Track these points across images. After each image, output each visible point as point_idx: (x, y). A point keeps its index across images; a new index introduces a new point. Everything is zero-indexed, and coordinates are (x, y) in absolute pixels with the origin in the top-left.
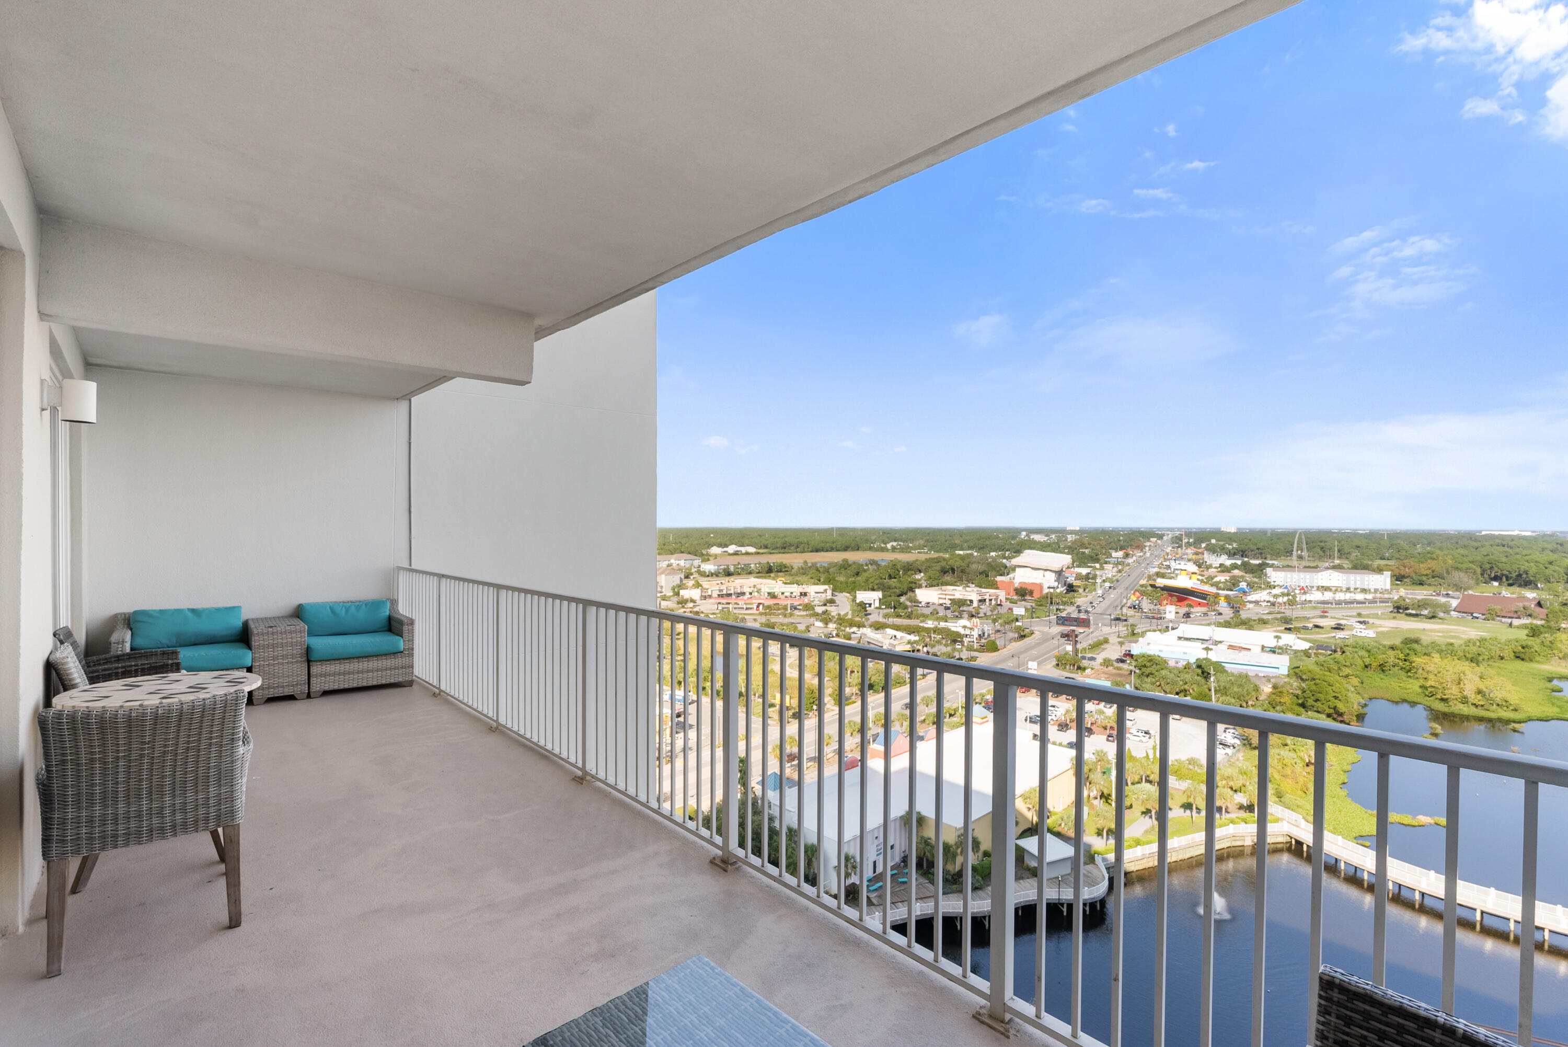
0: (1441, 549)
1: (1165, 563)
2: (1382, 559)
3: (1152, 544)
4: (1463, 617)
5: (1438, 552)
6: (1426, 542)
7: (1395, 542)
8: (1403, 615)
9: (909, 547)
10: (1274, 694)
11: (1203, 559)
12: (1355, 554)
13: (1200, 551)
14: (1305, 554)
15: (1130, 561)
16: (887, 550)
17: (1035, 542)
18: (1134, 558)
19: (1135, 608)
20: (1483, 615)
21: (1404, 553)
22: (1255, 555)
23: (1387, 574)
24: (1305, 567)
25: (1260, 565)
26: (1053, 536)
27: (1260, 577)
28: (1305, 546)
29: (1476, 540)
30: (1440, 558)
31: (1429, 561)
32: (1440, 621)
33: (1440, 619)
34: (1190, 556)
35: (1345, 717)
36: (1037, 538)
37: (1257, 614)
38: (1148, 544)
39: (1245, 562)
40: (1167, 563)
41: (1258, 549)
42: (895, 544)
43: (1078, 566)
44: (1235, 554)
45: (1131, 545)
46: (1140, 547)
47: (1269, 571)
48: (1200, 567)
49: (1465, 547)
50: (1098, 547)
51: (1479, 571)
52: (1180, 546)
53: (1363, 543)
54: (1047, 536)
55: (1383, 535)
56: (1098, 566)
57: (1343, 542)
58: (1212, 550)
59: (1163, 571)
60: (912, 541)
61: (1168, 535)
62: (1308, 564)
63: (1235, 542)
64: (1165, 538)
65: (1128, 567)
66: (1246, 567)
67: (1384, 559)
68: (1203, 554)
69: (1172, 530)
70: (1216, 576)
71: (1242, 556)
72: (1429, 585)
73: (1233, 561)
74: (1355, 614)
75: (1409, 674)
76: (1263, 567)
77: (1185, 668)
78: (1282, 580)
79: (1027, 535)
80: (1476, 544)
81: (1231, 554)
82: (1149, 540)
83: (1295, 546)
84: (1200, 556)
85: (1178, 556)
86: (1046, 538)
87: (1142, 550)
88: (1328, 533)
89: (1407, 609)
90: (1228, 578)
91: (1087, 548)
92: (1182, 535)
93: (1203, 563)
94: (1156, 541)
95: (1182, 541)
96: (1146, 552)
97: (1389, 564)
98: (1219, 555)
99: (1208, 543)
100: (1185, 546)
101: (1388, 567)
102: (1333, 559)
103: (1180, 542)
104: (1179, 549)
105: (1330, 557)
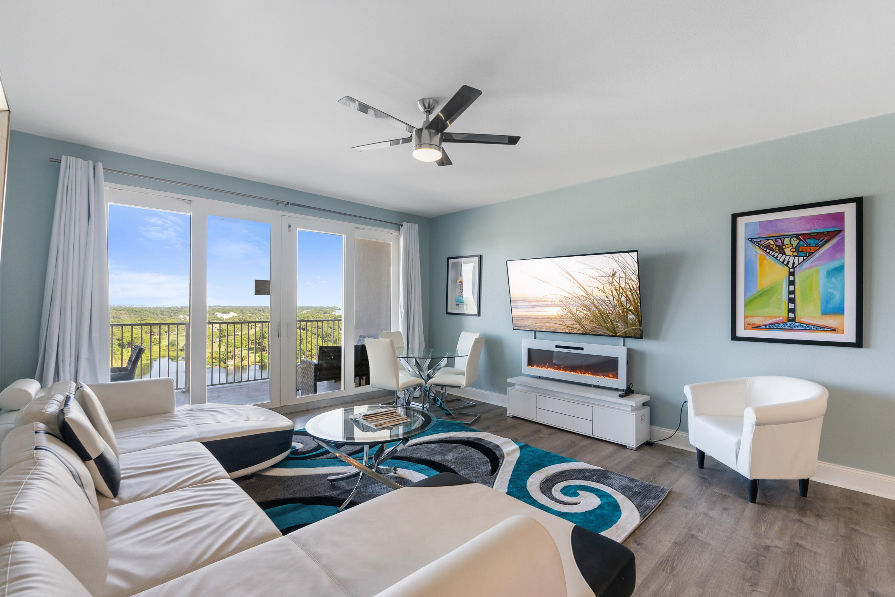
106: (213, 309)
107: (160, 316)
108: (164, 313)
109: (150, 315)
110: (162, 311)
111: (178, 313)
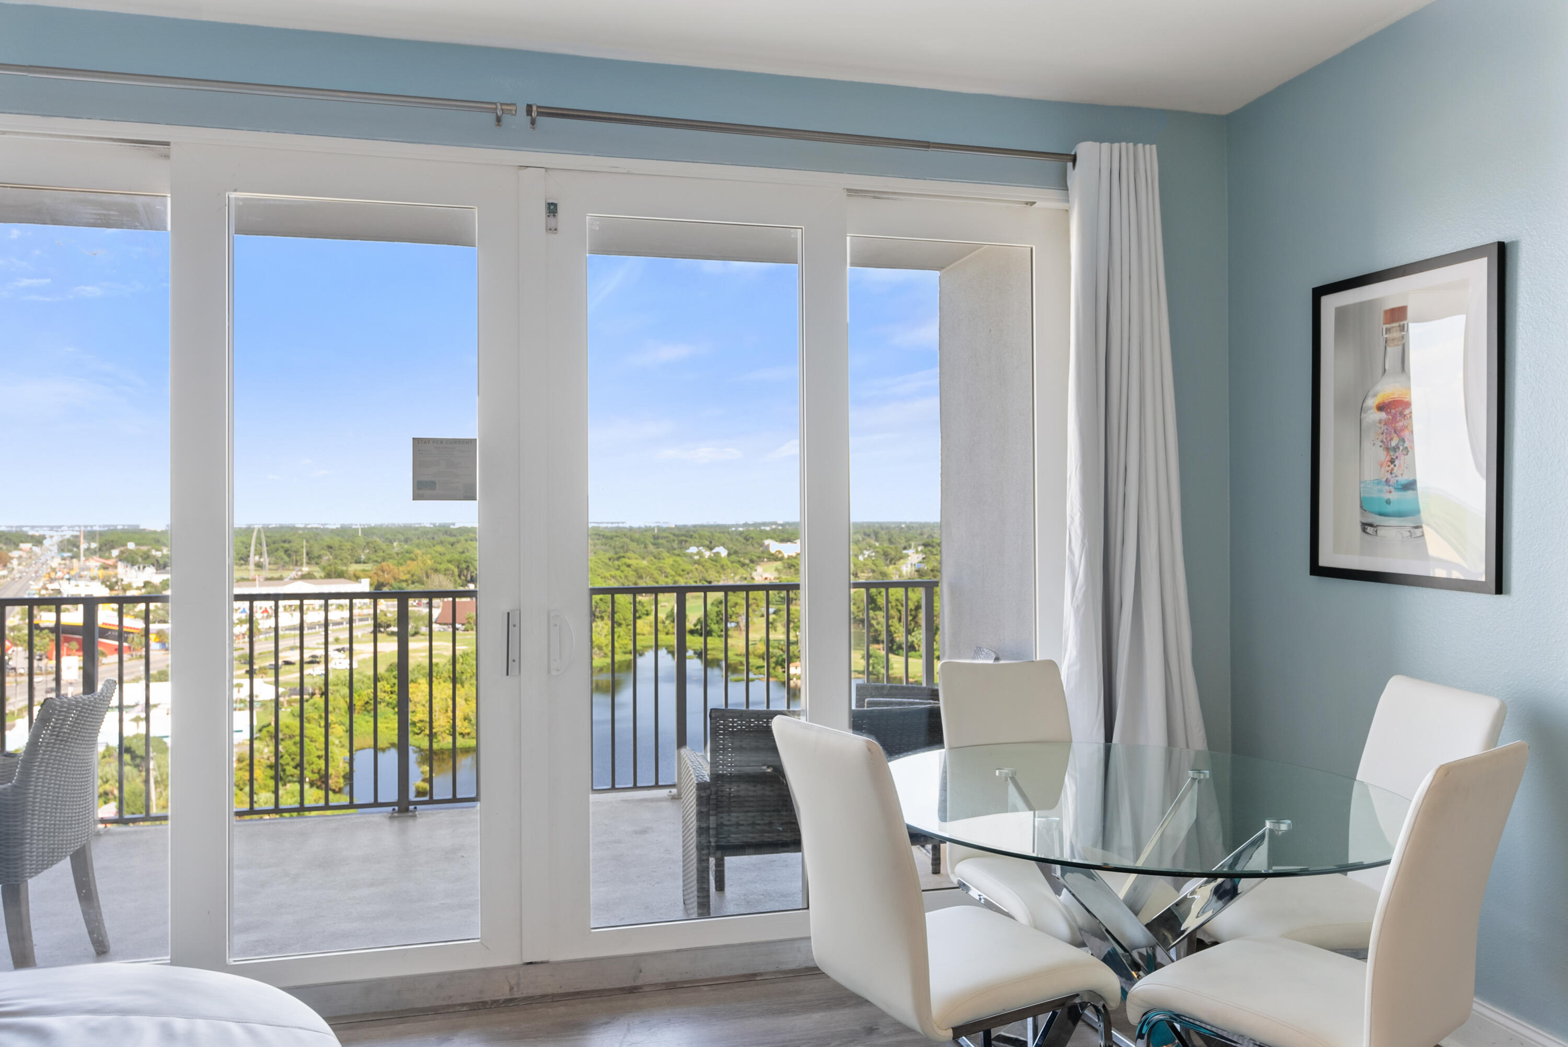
0: (418, 546)
2: (358, 562)
3: (24, 555)
4: (445, 630)
5: (417, 551)
6: (403, 538)
7: (370, 539)
8: (384, 635)
11: (116, 576)
12: (327, 557)
13: (110, 562)
14: (265, 560)
20: (463, 624)
21: (381, 554)
23: (366, 582)
24: (267, 579)
28: (265, 549)
29: (452, 535)
30: (420, 558)
31: (409, 562)
33: (423, 635)
34: (95, 573)
38: (15, 554)
44: (165, 565)
48: (111, 588)
49: (442, 543)
51: (456, 571)
52: (76, 556)
53: (336, 541)
55: (356, 530)
57: (312, 542)
58: (130, 560)
61: (51, 537)
62: (270, 575)
63: (165, 545)
64: (46, 543)
67: (360, 562)
68: (115, 567)
69: (58, 528)
80: (452, 539)
81: (160, 566)
82: (17, 548)
83: (252, 548)
84: (111, 572)
85: (73, 573)
87: (5, 566)
88: (293, 529)
89: (389, 626)
92: (77, 537)
93: (116, 583)
94: (31, 549)
95: (78, 547)
96: (13, 569)
97: (367, 568)
98: (141, 567)
99: (122, 549)
100: (85, 556)
101: (366, 573)
102: (302, 565)
103: (75, 549)
104: (75, 561)
105: (297, 563)
106: (761, 531)
107: (651, 548)
108: (660, 541)
109: (633, 545)
110: (656, 538)
111: (686, 541)
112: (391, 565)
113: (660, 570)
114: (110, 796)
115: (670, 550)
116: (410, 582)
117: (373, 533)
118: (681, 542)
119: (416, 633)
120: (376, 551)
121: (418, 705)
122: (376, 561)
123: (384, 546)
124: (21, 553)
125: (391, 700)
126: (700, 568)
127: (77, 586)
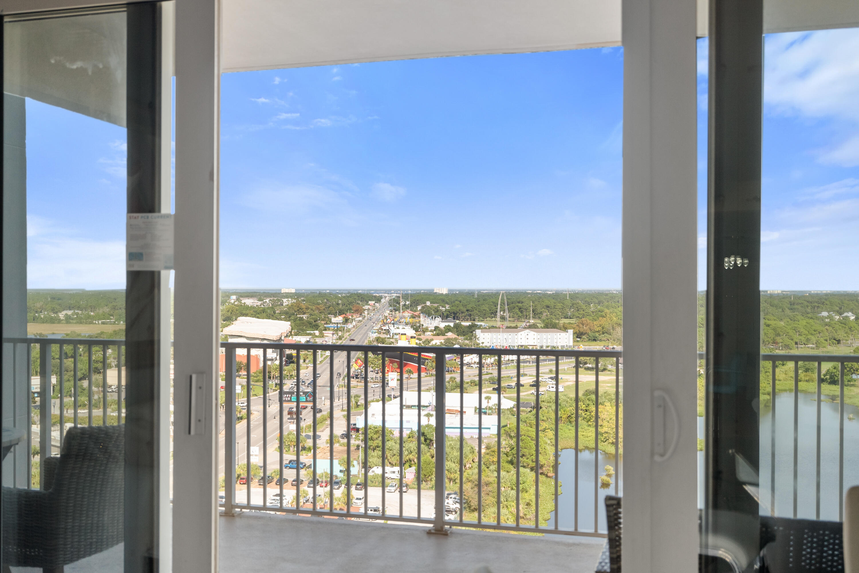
0: (607, 307)
1: (384, 328)
2: (566, 318)
3: (371, 308)
5: (606, 310)
6: (597, 301)
7: (574, 302)
8: (583, 369)
9: (89, 317)
10: (488, 454)
11: (420, 322)
12: (546, 314)
13: (416, 313)
14: (507, 314)
15: (350, 326)
16: (59, 321)
17: (247, 307)
18: (354, 323)
19: (357, 378)
21: (582, 312)
22: (465, 317)
23: (571, 332)
24: (508, 327)
25: (470, 327)
26: (267, 300)
27: (471, 339)
28: (506, 307)
30: (608, 316)
31: (600, 318)
32: (609, 372)
33: (609, 371)
34: (408, 320)
35: (544, 469)
36: (249, 302)
37: (469, 376)
38: (366, 307)
39: (457, 324)
40: (386, 327)
41: (467, 310)
42: (70, 313)
43: (296, 335)
44: (447, 317)
45: (350, 309)
46: (359, 311)
47: (478, 332)
48: (417, 331)
50: (316, 312)
52: (398, 309)
53: (551, 303)
54: (260, 300)
55: (566, 295)
56: (317, 333)
57: (536, 303)
58: (428, 313)
59: (383, 336)
60: (93, 308)
61: (386, 297)
62: (509, 324)
63: (447, 303)
64: (383, 301)
65: (348, 334)
66: (458, 330)
67: (567, 318)
68: (420, 317)
69: (388, 292)
70: (432, 340)
71: (454, 319)
72: (601, 340)
73: (447, 324)
74: (547, 371)
75: (589, 423)
76: (473, 328)
77: (409, 437)
78: (489, 341)
79: (238, 299)
81: (445, 317)
82: (367, 304)
83: (499, 306)
84: (417, 320)
85: (396, 320)
86: (259, 303)
87: (361, 314)
88: (524, 294)
89: (586, 363)
90: (443, 341)
91: (304, 314)
92: (399, 297)
93: (419, 326)
94: (374, 304)
95: (399, 304)
96: (365, 316)
97: (572, 322)
98: (434, 317)
99: (423, 305)
100: (402, 309)
101: (571, 325)
102: (529, 318)
103: (398, 305)
104: (397, 312)
105: (527, 317)
107: (788, 312)
108: (796, 306)
110: (792, 304)
111: (818, 307)
112: (588, 320)
113: (795, 329)
114: (413, 462)
115: (805, 314)
116: (601, 332)
117: (577, 298)
118: (814, 307)
119: (604, 370)
120: (578, 310)
121: (604, 421)
122: (578, 317)
123: (584, 307)
124: (369, 306)
125: (586, 416)
126: (830, 329)
127: (398, 328)
